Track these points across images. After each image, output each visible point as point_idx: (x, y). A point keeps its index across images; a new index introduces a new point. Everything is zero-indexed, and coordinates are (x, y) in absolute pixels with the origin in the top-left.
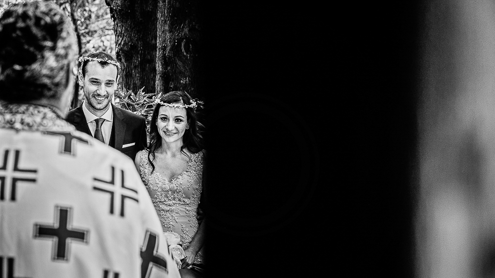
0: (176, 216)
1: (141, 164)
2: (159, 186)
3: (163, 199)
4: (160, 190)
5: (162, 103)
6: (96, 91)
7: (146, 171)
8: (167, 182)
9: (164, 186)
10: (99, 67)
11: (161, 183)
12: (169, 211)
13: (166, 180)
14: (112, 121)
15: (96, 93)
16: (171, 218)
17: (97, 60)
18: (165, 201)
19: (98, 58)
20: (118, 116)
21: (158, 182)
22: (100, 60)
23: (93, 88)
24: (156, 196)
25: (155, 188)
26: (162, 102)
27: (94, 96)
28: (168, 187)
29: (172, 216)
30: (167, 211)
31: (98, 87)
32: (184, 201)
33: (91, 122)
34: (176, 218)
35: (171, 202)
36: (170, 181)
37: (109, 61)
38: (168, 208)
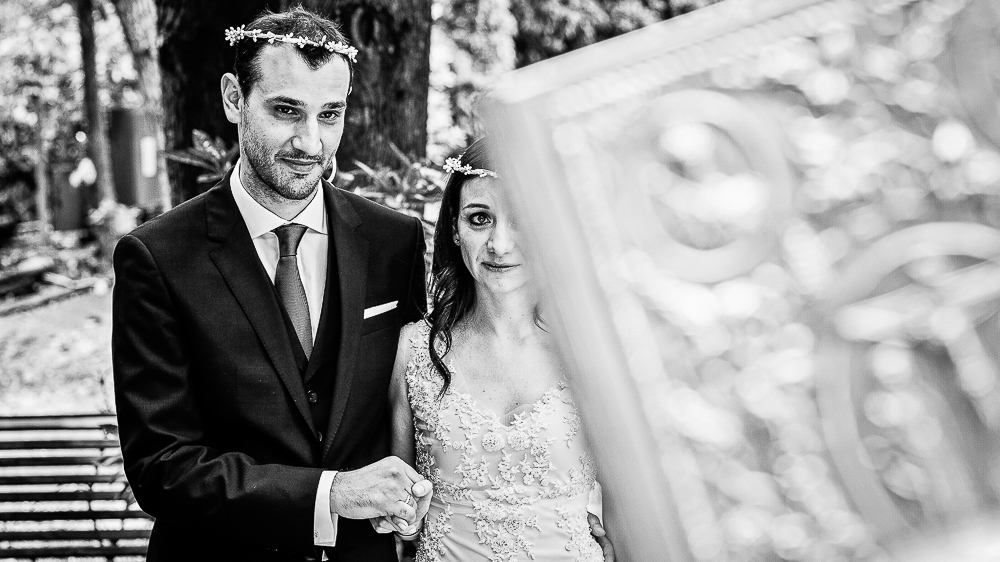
0: (530, 539)
1: (411, 365)
2: (470, 437)
3: (483, 478)
4: (475, 449)
5: (468, 170)
6: (291, 140)
7: (427, 386)
8: (497, 423)
9: (487, 437)
10: (299, 63)
11: (477, 428)
12: (503, 521)
13: (494, 415)
14: (325, 231)
15: (288, 149)
16: (511, 544)
17: (295, 40)
18: (492, 487)
19: (295, 36)
20: (344, 216)
21: (467, 423)
22: (302, 41)
23: (279, 132)
24: (460, 468)
25: (457, 444)
26: (468, 167)
27: (282, 158)
28: (503, 441)
29: (516, 541)
30: (497, 522)
31: (296, 129)
32: (552, 486)
33: (262, 237)
34: (528, 543)
35: (511, 490)
36: (509, 421)
37: (331, 46)
38: (501, 512)
